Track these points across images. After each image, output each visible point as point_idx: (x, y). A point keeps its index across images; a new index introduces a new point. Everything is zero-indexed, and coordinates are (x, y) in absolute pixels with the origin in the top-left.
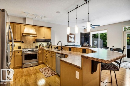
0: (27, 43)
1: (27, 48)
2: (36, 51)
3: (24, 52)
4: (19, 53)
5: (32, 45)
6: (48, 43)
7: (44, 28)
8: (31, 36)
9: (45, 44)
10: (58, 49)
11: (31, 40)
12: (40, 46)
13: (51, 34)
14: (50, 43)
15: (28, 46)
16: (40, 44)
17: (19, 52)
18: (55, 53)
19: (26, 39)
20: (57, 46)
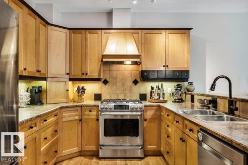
0: (116, 85)
1: (115, 98)
2: (136, 110)
3: (102, 110)
4: (91, 113)
5: (131, 91)
6: (178, 85)
7: (163, 32)
8: (128, 62)
9: (169, 88)
10: (215, 107)
11: (127, 74)
12: (151, 95)
13: (188, 53)
14: (186, 84)
15: (118, 92)
16: (152, 88)
17: (90, 111)
18: (196, 129)
19: (115, 73)
20: (212, 96)
